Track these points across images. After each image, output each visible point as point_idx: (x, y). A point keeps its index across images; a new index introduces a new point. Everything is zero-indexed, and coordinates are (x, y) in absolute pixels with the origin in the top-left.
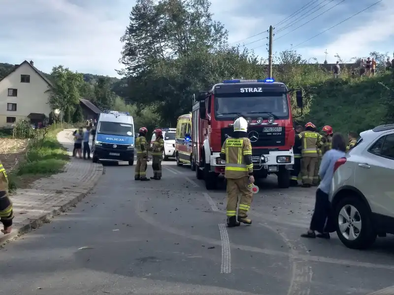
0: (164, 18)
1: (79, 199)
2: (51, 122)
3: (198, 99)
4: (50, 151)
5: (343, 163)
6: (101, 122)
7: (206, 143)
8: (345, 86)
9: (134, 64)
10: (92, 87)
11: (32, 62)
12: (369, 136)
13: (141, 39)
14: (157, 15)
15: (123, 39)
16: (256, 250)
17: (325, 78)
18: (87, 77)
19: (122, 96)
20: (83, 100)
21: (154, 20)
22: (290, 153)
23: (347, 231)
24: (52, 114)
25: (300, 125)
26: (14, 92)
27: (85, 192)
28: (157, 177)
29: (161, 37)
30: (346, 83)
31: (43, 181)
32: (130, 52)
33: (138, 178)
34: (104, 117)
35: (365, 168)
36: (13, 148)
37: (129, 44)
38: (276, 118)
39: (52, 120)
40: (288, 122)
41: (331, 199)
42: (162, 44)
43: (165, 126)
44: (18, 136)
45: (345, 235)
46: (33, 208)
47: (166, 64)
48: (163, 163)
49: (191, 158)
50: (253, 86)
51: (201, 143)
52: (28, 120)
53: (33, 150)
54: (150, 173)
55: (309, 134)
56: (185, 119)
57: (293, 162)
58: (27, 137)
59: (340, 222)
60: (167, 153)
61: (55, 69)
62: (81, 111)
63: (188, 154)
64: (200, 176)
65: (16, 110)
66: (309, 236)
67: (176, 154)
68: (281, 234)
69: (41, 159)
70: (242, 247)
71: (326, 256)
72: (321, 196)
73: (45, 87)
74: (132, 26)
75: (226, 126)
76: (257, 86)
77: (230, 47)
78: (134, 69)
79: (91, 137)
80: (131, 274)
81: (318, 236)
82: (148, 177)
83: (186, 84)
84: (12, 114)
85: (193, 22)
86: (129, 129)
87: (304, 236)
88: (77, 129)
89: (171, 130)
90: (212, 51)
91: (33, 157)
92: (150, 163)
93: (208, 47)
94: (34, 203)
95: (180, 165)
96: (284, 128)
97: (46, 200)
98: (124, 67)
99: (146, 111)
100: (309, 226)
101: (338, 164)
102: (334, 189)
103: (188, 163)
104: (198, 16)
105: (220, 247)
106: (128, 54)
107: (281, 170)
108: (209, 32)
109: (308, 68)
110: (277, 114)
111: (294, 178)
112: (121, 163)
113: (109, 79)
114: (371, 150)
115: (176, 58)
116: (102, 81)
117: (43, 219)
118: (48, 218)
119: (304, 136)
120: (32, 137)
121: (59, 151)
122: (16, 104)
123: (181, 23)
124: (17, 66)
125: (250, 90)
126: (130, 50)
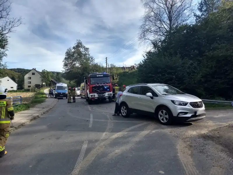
0: (76, 55)
1: (49, 110)
2: (42, 87)
3: (86, 78)
4: (41, 96)
5: (122, 95)
6: (57, 86)
7: (88, 91)
8: (128, 73)
9: (67, 68)
10: (55, 75)
11: (35, 69)
12: (128, 88)
13: (69, 61)
14: (74, 54)
15: (63, 61)
16: (100, 120)
17: (122, 71)
18: (53, 73)
19: (64, 78)
20: (52, 80)
21: (73, 56)
22: (111, 93)
23: (123, 113)
24: (42, 84)
25: (114, 85)
26: (30, 78)
27: (52, 107)
28: (74, 102)
29: (75, 61)
30: (128, 72)
31: (39, 105)
32: (66, 65)
33: (69, 102)
34: (58, 85)
35: (127, 96)
36: (30, 95)
37: (65, 63)
38: (107, 83)
39: (42, 86)
40: (110, 84)
41: (119, 105)
42: (76, 62)
43: (77, 86)
44: (32, 91)
45: (123, 114)
46: (35, 113)
47: (77, 68)
48: (76, 97)
49: (85, 95)
50: (100, 75)
51: (87, 91)
52: (35, 86)
53: (36, 96)
54: (72, 101)
55: (116, 87)
56: (82, 85)
57: (112, 95)
58: (34, 92)
59: (122, 111)
60: (78, 94)
61: (43, 70)
62: (51, 83)
63: (84, 94)
64: (87, 100)
65: (31, 83)
66: (114, 115)
67: (81, 95)
68: (107, 115)
69: (38, 98)
70: (95, 120)
71: (117, 120)
72: (117, 104)
73: (40, 76)
74: (66, 57)
75: (93, 86)
76: (101, 75)
77: (95, 63)
78: (67, 70)
79: (54, 91)
80: (63, 130)
81: (117, 115)
82: (72, 102)
83: (83, 74)
84: (29, 85)
85: (84, 56)
86: (66, 88)
87: (113, 115)
88: (50, 89)
89: (79, 88)
90: (90, 64)
91: (36, 98)
92: (72, 98)
93: (89, 63)
94: (35, 112)
95: (82, 98)
96: (109, 86)
97: (39, 111)
98: (64, 69)
99: (72, 82)
100: (114, 113)
101: (121, 95)
102: (120, 102)
103: (84, 97)
104: (86, 54)
105: (90, 120)
106: (65, 66)
107: (109, 97)
108: (89, 59)
109: (118, 69)
110: (107, 82)
111: (113, 99)
112: (64, 98)
113: (60, 73)
114: (128, 91)
115: (80, 66)
116: (58, 73)
117: (38, 116)
118: (39, 116)
119: (115, 88)
120: (36, 91)
121: (44, 96)
122: (31, 82)
123: (81, 57)
124: (31, 70)
125: (100, 76)
126: (66, 64)
